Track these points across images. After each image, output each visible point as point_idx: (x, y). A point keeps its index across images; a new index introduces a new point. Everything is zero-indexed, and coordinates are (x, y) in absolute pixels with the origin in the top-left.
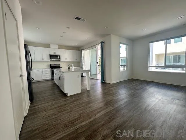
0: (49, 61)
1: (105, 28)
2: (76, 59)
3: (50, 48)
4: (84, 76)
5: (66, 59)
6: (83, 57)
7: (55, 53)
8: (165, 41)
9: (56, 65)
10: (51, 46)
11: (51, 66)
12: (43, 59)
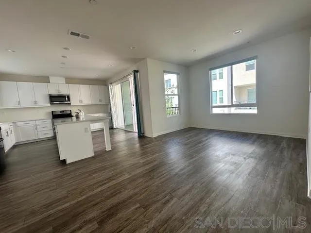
0: (49, 105)
1: (130, 48)
2: (100, 101)
3: (49, 82)
4: (115, 127)
5: (81, 101)
6: (111, 96)
7: (59, 90)
8: (230, 66)
9: (63, 111)
10: (51, 79)
11: (54, 114)
12: (36, 103)
